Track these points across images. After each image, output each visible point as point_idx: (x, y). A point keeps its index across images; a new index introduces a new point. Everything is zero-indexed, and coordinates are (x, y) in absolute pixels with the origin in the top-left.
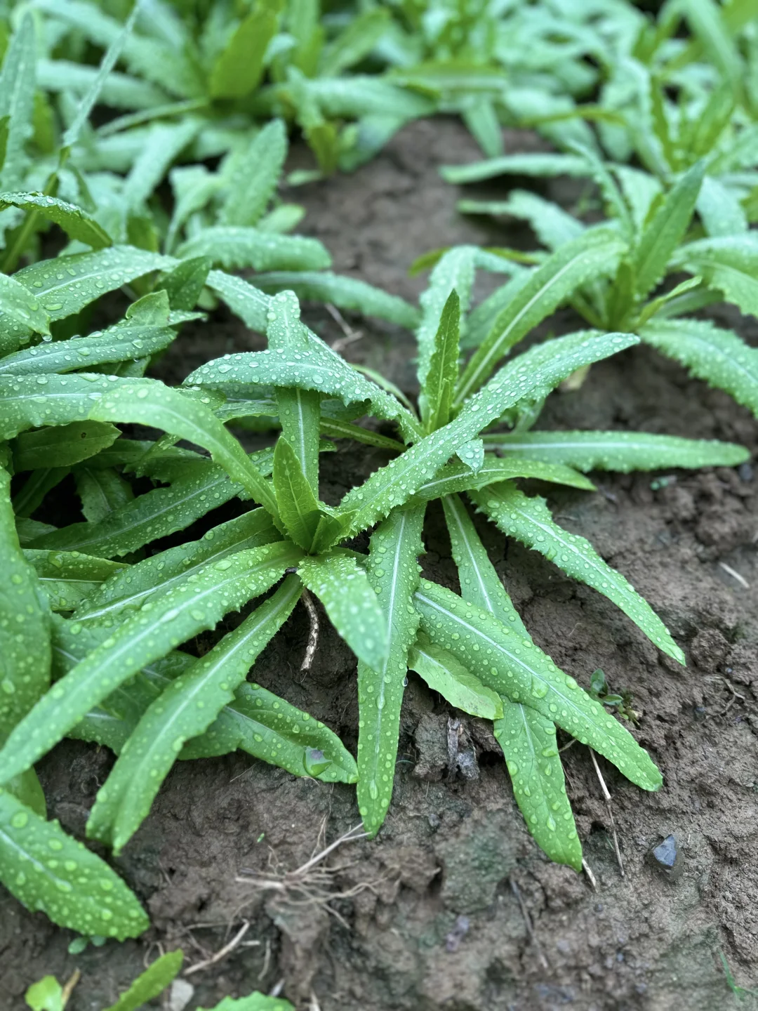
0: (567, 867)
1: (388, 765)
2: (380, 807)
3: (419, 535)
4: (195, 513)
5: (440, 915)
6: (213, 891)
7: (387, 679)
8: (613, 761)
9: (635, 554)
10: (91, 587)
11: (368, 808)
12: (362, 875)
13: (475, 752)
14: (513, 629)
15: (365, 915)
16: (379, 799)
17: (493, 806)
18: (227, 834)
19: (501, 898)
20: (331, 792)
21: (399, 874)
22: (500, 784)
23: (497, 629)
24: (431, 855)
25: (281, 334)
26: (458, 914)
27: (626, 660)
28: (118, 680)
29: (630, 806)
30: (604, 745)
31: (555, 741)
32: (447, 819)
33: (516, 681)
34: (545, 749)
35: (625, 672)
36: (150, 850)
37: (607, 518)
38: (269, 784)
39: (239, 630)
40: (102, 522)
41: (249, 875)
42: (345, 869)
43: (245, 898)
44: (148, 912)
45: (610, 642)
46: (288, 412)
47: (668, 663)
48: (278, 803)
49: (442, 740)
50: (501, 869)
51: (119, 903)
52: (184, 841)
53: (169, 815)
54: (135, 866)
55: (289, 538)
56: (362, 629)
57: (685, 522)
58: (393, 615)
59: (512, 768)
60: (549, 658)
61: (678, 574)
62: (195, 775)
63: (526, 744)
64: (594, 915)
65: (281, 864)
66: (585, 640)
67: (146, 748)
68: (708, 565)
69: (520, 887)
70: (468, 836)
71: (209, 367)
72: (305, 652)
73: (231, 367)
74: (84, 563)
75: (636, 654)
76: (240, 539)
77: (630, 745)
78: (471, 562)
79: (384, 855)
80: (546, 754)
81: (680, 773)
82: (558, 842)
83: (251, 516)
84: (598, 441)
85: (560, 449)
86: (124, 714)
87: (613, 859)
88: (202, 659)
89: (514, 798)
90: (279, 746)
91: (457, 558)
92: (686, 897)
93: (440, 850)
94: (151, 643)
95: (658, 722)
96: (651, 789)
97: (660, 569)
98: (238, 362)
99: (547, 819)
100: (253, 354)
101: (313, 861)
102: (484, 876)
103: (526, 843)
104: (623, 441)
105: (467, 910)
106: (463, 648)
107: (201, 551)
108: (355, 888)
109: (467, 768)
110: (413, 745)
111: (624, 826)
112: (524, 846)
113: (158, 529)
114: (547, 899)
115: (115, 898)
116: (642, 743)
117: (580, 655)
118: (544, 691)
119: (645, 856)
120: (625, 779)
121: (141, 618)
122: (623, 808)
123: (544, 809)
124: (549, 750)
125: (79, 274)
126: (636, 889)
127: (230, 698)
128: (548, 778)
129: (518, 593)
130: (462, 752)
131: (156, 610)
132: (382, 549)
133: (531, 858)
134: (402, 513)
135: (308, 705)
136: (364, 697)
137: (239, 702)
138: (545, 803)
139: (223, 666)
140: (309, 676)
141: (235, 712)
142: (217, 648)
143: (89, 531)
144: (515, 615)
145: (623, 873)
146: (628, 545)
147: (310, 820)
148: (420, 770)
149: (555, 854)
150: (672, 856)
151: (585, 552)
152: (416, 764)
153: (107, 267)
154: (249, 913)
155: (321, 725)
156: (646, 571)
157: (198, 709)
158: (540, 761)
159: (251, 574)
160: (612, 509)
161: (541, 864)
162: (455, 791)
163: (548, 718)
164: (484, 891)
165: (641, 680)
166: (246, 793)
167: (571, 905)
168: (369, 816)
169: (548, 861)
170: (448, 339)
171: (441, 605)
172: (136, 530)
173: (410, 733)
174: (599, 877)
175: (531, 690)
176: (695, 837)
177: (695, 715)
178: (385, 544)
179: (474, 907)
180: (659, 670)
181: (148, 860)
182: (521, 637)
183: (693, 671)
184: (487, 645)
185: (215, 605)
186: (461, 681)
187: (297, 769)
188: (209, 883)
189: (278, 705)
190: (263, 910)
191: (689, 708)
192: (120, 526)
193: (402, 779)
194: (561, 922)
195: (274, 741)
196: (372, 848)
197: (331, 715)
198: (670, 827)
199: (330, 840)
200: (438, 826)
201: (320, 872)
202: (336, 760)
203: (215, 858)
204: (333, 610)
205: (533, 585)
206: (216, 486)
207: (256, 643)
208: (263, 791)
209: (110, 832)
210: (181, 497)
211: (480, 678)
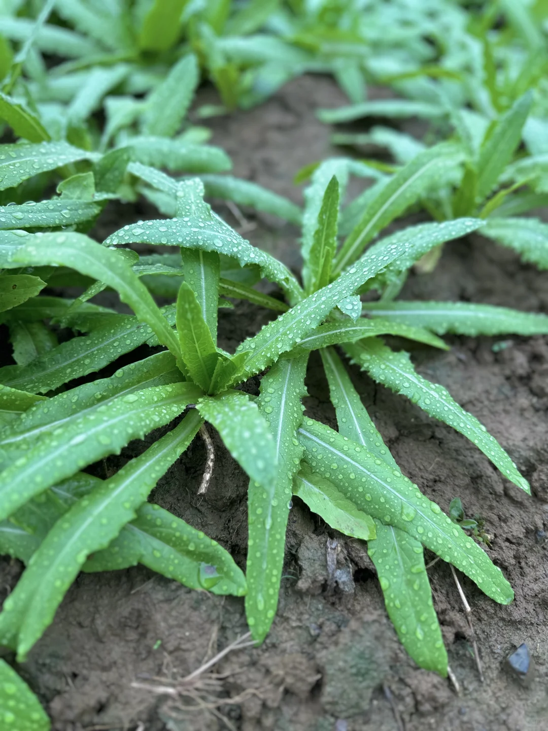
0: (434, 673)
1: (274, 580)
2: (266, 617)
3: (302, 380)
4: (109, 357)
5: (321, 719)
6: (112, 694)
7: (274, 503)
8: (472, 578)
9: (482, 402)
10: (14, 416)
11: (255, 618)
12: (249, 680)
13: (351, 568)
14: (384, 461)
15: (251, 719)
16: (266, 611)
17: (368, 618)
18: (127, 641)
19: (375, 702)
20: (223, 603)
21: (282, 681)
22: (373, 598)
23: (370, 460)
24: (312, 662)
25: (188, 207)
26: (337, 718)
27: (477, 491)
28: (27, 495)
29: (486, 618)
30: (464, 563)
31: (422, 560)
32: (326, 629)
33: (387, 506)
34: (413, 566)
35: (478, 501)
36: (54, 655)
37: (458, 374)
38: (167, 595)
39: (143, 457)
40: (29, 365)
41: (145, 680)
42: (233, 675)
43: (141, 702)
44: (50, 716)
45: (464, 475)
46: (191, 272)
47: (512, 493)
48: (174, 613)
49: (322, 558)
50: (376, 677)
51: (22, 706)
52: (87, 647)
53: (74, 623)
54: (40, 670)
55: (190, 380)
56: (254, 451)
57: (521, 378)
58: (280, 446)
59: (384, 583)
60: (416, 486)
61: (518, 419)
62: (101, 587)
63: (396, 562)
64: (458, 718)
65: (175, 670)
66: (443, 473)
67: (52, 560)
68: (541, 413)
69: (392, 692)
70: (346, 644)
71: (124, 230)
72: (202, 478)
73: (143, 231)
74: (7, 395)
75: (486, 486)
76: (147, 378)
77: (486, 563)
78: (347, 404)
79: (270, 662)
80: (414, 570)
81: (526, 589)
82: (425, 650)
83: (157, 358)
84: (450, 309)
85: (419, 316)
86: (35, 529)
87: (473, 666)
88: (107, 481)
89: (385, 610)
90: (176, 561)
91: (334, 401)
92: (538, 701)
93: (321, 658)
94: (59, 463)
95: (507, 544)
96: (505, 603)
97: (503, 415)
98: (150, 227)
99: (416, 629)
100: (163, 221)
101: (204, 667)
102: (361, 682)
103: (398, 651)
104: (470, 310)
105: (344, 715)
106: (341, 477)
107: (111, 387)
108: (243, 694)
109: (344, 583)
110: (296, 562)
111: (482, 636)
112: (396, 654)
113: (76, 370)
114: (417, 704)
115: (18, 701)
116: (495, 562)
117: (439, 486)
118: (412, 515)
119: (501, 663)
120: (482, 593)
121: (51, 441)
122: (480, 620)
123: (413, 620)
124: (417, 567)
125: (19, 157)
126: (494, 693)
127: (131, 516)
128: (416, 593)
129: (386, 433)
130: (339, 568)
131: (66, 435)
132: (270, 390)
133: (401, 666)
134: (288, 361)
135: (203, 526)
136: (254, 518)
137: (140, 520)
138: (413, 615)
139: (127, 488)
140: (205, 501)
141: (136, 530)
142: (121, 472)
143: (18, 372)
144: (385, 449)
145: (482, 679)
146: (476, 394)
147: (203, 629)
148: (302, 584)
149: (424, 661)
150: (526, 662)
151: (444, 397)
152: (298, 579)
153: (44, 154)
154: (144, 716)
155: (214, 543)
156: (492, 416)
157: (102, 525)
158: (409, 577)
159: (155, 407)
160: (461, 366)
161: (411, 671)
162: (333, 604)
163: (416, 539)
164: (361, 697)
165: (491, 508)
166: (145, 604)
167: (438, 708)
168: (256, 625)
169: (417, 668)
170: (329, 218)
171: (322, 439)
172: (58, 371)
173: (294, 552)
174: (462, 682)
175: (401, 514)
176: (543, 646)
177: (536, 539)
178: (273, 385)
179: (351, 711)
180: (505, 500)
181: (53, 664)
182: (392, 468)
183: (533, 501)
184: (362, 475)
185: (120, 432)
186: (338, 506)
187: (192, 583)
188: (108, 687)
189: (176, 524)
190: (156, 713)
191: (532, 533)
192: (44, 369)
193: (286, 592)
194: (430, 724)
195: (172, 556)
196: (259, 655)
197: (224, 535)
198: (521, 638)
199: (220, 647)
200: (318, 636)
201: (210, 678)
202: (227, 575)
203: (115, 663)
204: (228, 435)
205: (398, 426)
206: (128, 334)
207: (157, 468)
208: (162, 601)
209: (15, 639)
210: (96, 345)
211: (356, 503)
